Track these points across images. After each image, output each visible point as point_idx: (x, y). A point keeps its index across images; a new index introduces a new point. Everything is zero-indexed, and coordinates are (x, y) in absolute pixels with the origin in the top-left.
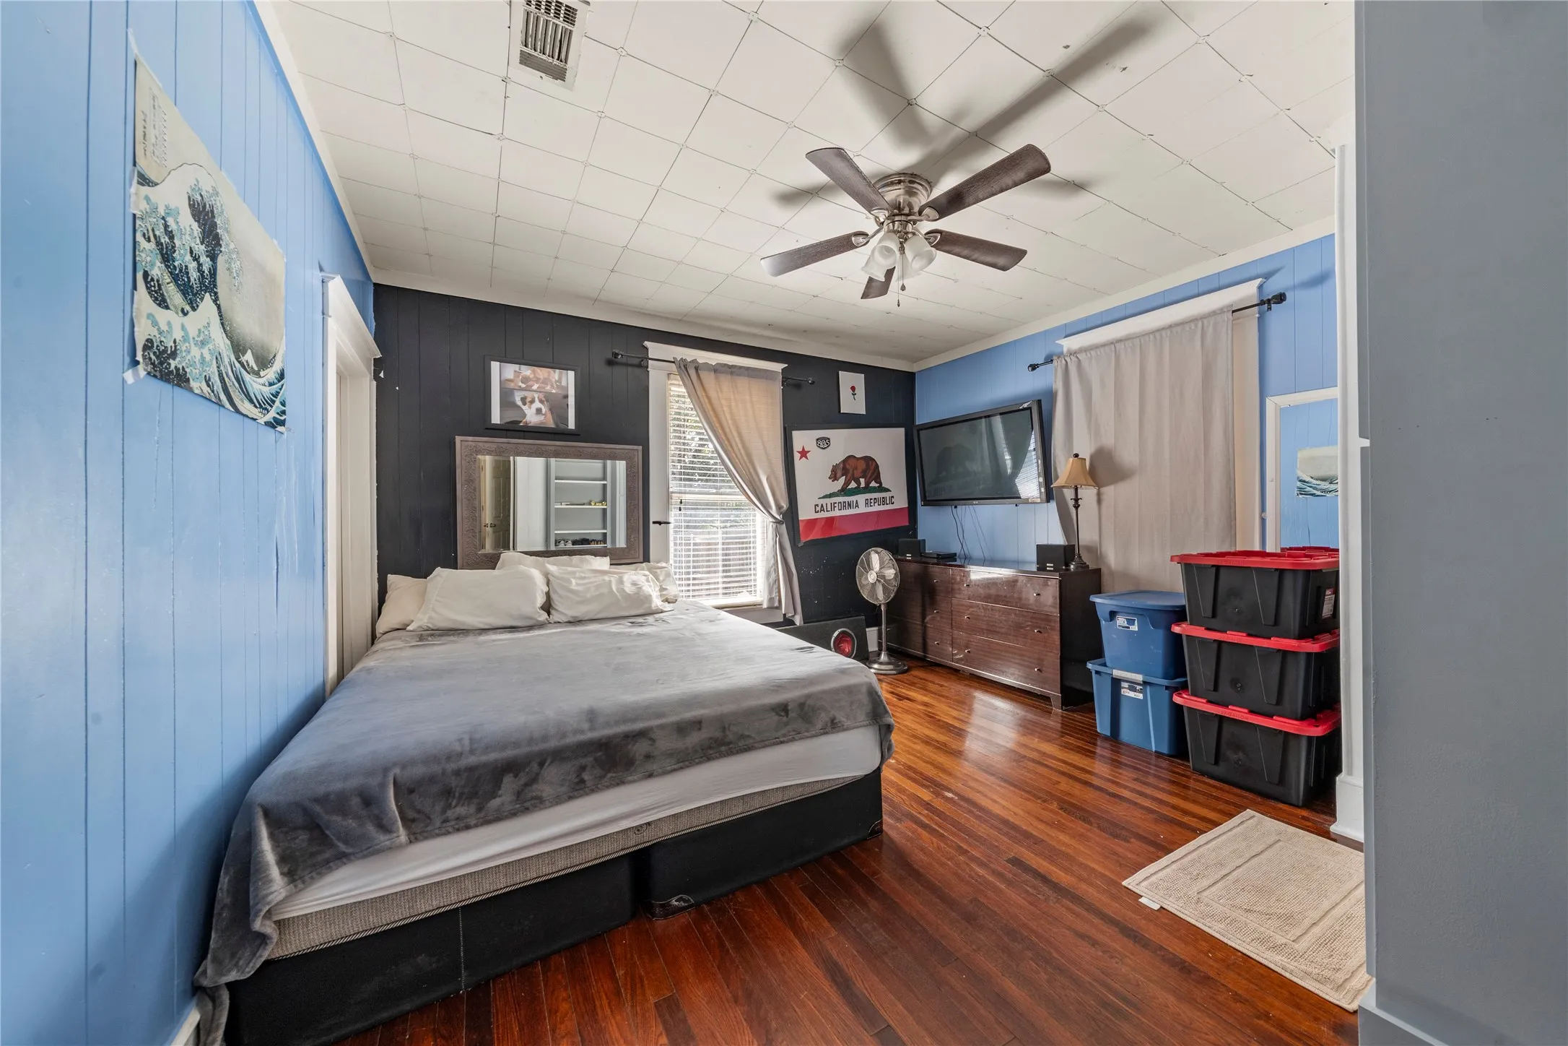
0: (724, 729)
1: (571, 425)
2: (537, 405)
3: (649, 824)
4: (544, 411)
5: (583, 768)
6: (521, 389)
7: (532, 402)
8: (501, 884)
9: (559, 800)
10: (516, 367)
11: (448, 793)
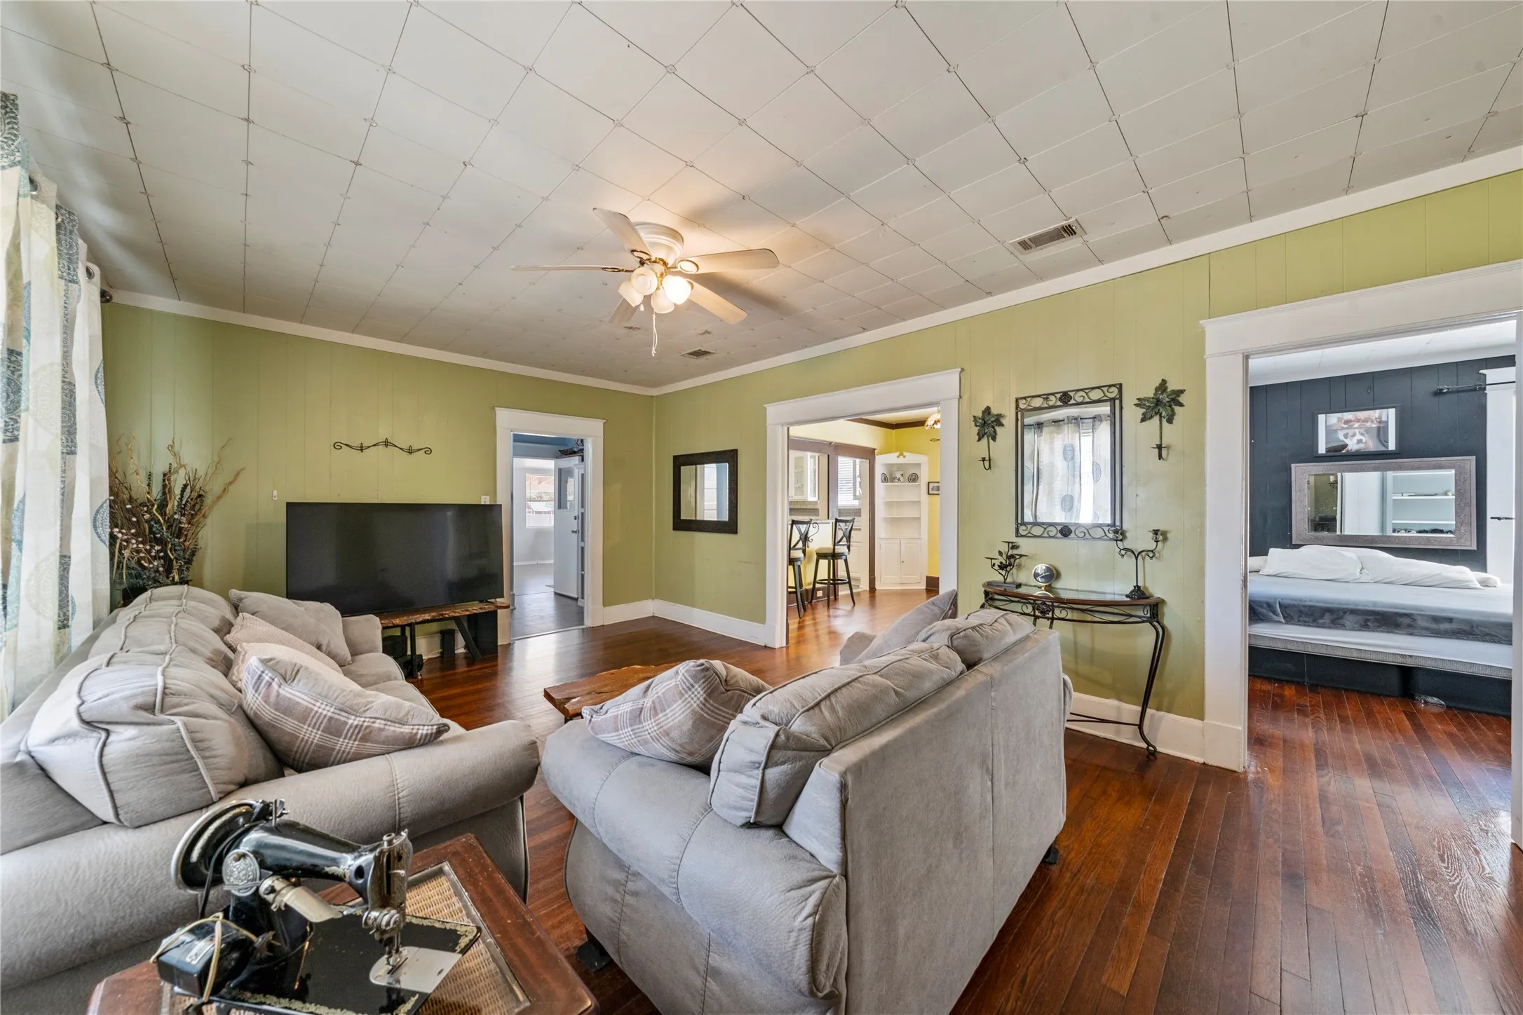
0: (1472, 627)
1: (1392, 446)
2: (1358, 437)
3: (1411, 656)
4: (1364, 440)
5: (1368, 620)
6: (1343, 428)
7: (1354, 435)
8: (1323, 652)
9: (1353, 629)
10: (1339, 415)
11: (1301, 612)
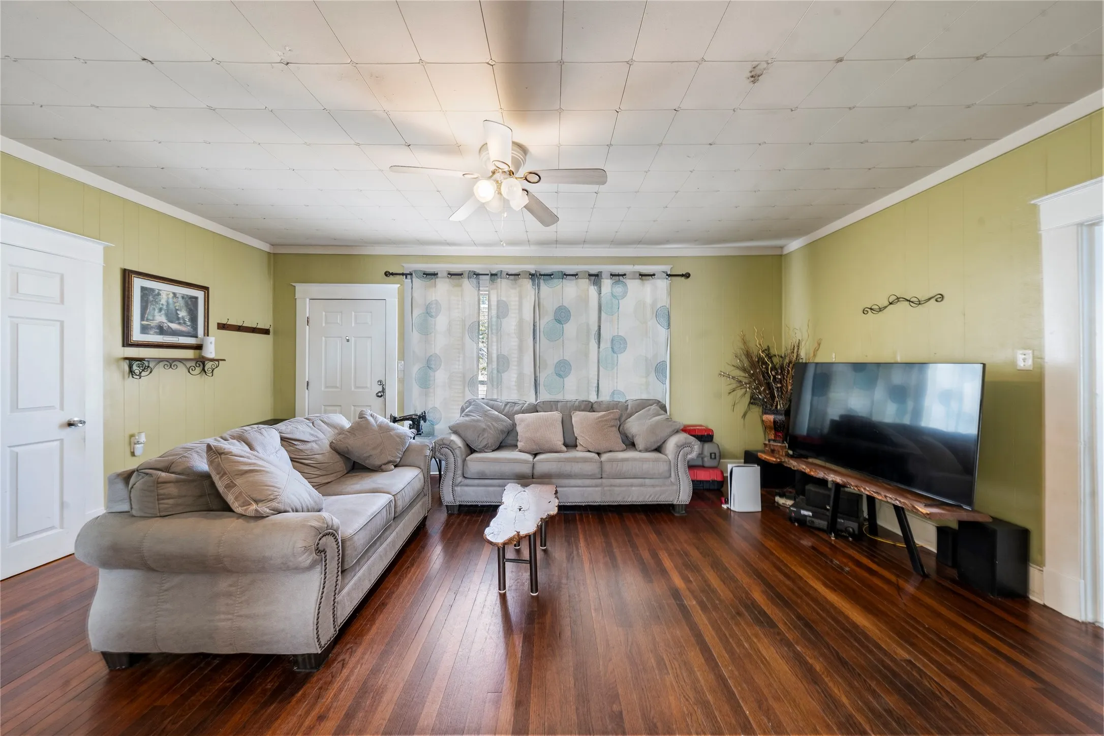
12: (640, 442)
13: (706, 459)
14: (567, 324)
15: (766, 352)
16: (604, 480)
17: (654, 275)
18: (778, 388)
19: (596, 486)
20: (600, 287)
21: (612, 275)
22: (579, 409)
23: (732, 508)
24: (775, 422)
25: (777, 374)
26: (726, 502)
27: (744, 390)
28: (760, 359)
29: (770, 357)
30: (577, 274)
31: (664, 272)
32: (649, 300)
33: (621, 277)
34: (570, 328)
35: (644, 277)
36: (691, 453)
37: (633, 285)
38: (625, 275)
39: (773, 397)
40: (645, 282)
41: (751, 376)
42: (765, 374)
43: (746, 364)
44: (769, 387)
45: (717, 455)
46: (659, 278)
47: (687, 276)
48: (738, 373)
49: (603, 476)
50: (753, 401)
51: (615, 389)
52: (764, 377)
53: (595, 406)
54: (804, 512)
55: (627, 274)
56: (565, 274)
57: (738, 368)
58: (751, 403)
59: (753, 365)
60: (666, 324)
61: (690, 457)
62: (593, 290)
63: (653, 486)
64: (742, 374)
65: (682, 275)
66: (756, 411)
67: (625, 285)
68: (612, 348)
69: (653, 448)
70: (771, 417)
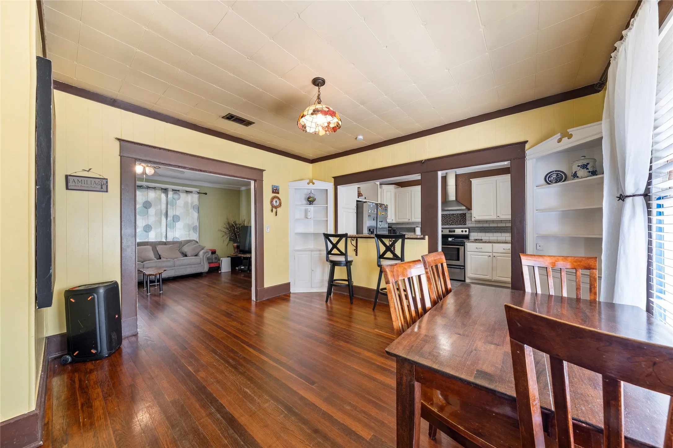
12: (188, 254)
13: (213, 260)
14: (150, 209)
15: (235, 223)
16: (175, 267)
17: (192, 192)
18: (238, 234)
19: (173, 270)
20: (167, 195)
21: (173, 190)
22: (159, 244)
23: (222, 272)
24: (237, 246)
25: (237, 230)
26: (220, 271)
27: (227, 236)
28: (233, 225)
29: (236, 225)
30: (155, 188)
31: (196, 191)
32: (190, 201)
33: (177, 192)
34: (152, 211)
35: (187, 192)
36: (208, 254)
37: (183, 196)
38: (179, 191)
39: (236, 238)
40: (188, 194)
41: (230, 231)
42: (234, 230)
43: (228, 227)
44: (235, 234)
45: (217, 258)
46: (194, 194)
47: (206, 194)
48: (225, 230)
49: (175, 266)
50: (230, 239)
51: (175, 236)
52: (234, 231)
53: (166, 243)
54: (242, 267)
55: (180, 190)
56: (149, 187)
57: (225, 228)
58: (230, 240)
59: (230, 228)
60: (197, 211)
61: (208, 256)
62: (163, 196)
63: (195, 267)
64: (227, 230)
65: (204, 193)
66: (231, 243)
67: (179, 195)
68: (173, 220)
69: (194, 255)
70: (236, 244)
